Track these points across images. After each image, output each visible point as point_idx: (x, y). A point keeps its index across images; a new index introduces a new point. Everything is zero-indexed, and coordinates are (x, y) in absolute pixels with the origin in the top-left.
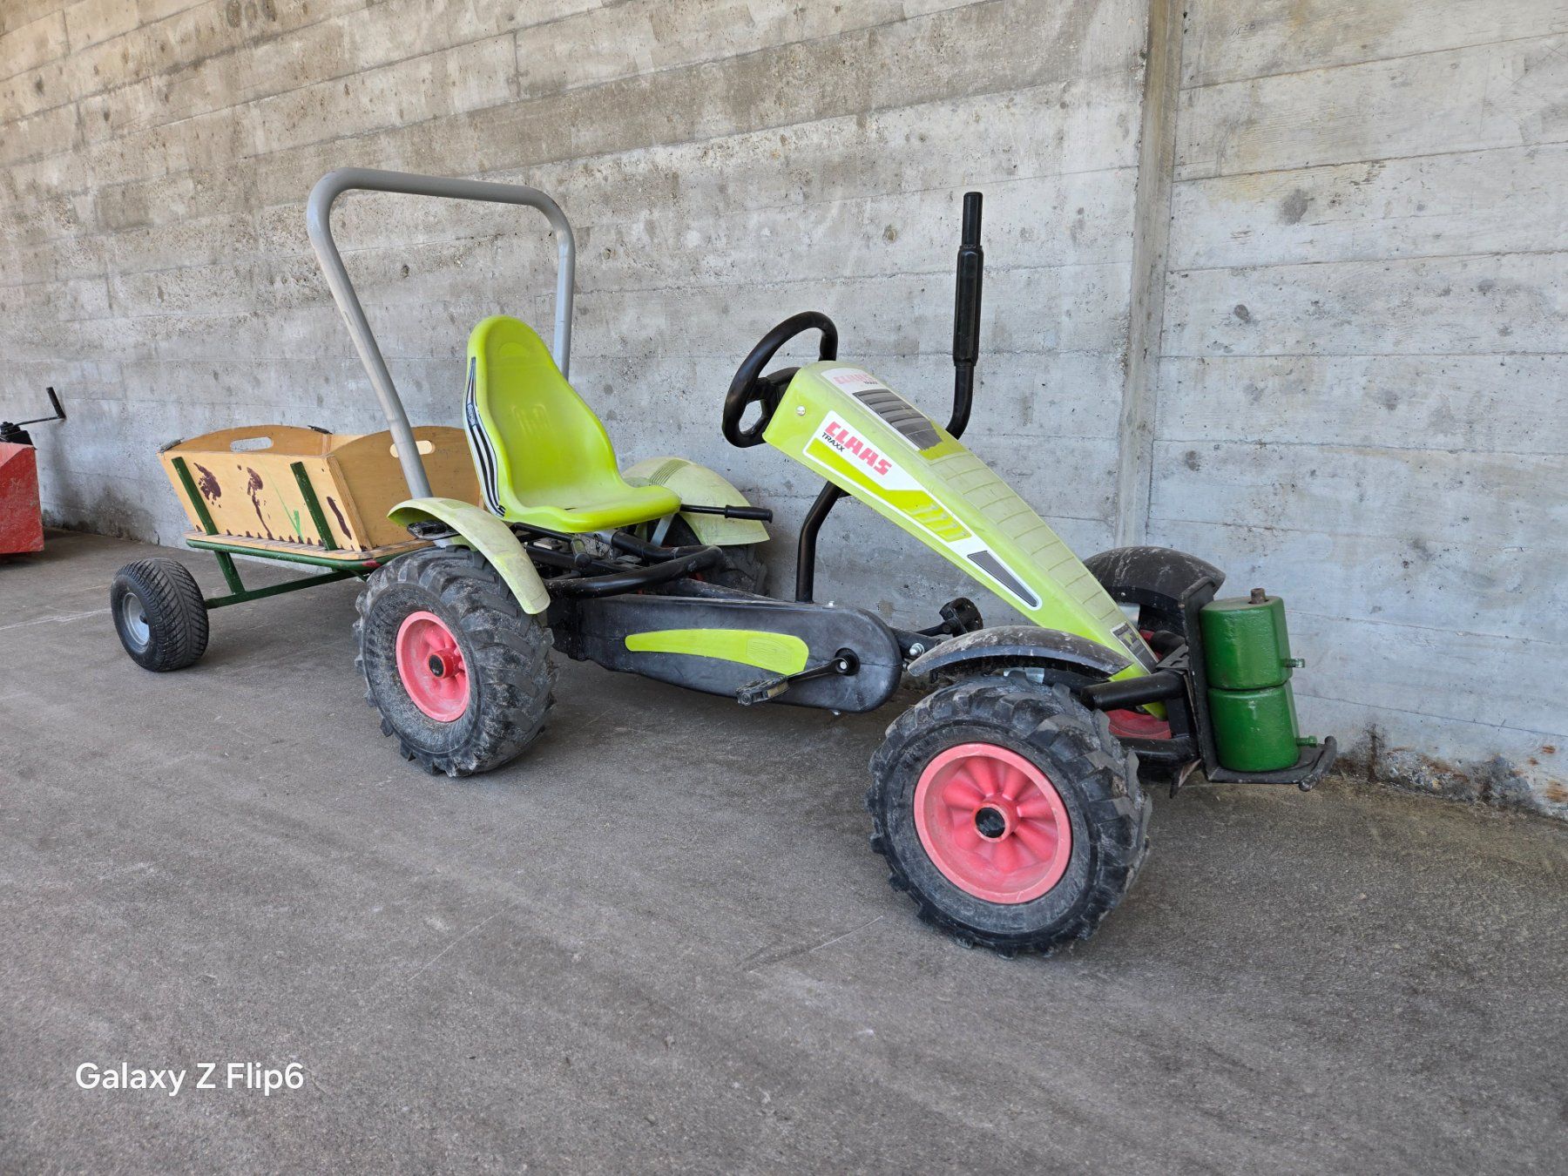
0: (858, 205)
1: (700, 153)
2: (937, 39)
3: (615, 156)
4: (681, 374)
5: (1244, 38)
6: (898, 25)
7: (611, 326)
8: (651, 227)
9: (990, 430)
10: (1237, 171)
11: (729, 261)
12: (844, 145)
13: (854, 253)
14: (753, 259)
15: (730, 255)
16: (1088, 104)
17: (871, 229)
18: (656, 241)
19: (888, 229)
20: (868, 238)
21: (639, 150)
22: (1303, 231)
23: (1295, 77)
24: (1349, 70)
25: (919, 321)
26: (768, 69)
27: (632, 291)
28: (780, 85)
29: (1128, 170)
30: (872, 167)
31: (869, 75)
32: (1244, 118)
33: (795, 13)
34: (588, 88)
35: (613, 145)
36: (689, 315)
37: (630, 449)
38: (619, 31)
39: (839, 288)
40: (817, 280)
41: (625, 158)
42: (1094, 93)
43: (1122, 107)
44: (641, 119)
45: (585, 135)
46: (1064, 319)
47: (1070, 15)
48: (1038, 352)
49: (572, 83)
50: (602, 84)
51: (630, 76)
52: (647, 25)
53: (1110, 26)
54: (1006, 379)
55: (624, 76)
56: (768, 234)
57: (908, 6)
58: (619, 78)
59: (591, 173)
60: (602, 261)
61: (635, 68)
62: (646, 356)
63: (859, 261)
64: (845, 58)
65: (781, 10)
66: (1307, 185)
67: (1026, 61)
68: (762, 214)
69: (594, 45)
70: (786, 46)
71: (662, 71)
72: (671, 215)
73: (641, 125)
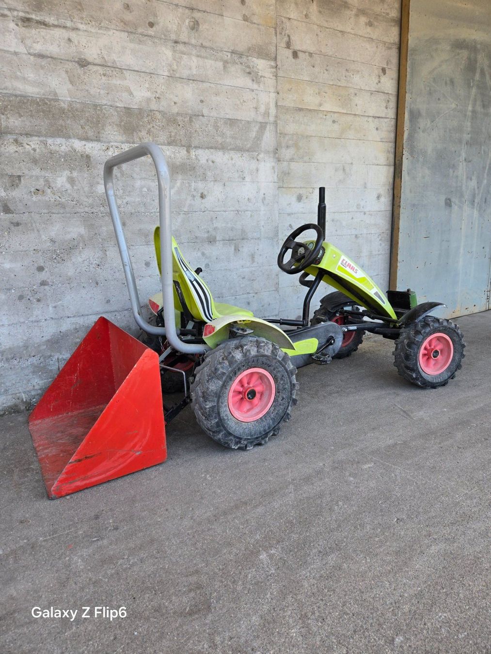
0: (189, 183)
1: (104, 148)
2: (216, 127)
3: (41, 139)
4: (96, 256)
5: (286, 150)
6: (201, 117)
7: (42, 232)
8: (72, 181)
9: (243, 266)
10: (286, 186)
11: (125, 201)
12: (181, 158)
14: (138, 201)
15: (125, 198)
16: (264, 161)
17: (195, 193)
18: (75, 188)
19: (202, 194)
20: (194, 196)
21: (61, 139)
22: (301, 205)
23: (297, 163)
24: (307, 164)
25: (215, 229)
26: (142, 118)
27: (58, 213)
28: (149, 127)
29: (275, 183)
30: (194, 169)
31: (190, 133)
32: (287, 172)
33: (155, 98)
34: (16, 96)
35: (40, 132)
36: (101, 227)
37: (60, 300)
38: (42, 72)
39: (182, 216)
41: (50, 141)
42: (266, 158)
43: (273, 164)
44: (61, 122)
45: (14, 122)
46: (262, 228)
47: (258, 132)
48: (256, 239)
50: (29, 96)
51: (51, 98)
52: (64, 75)
53: (269, 139)
54: (246, 248)
55: (46, 97)
56: (146, 190)
57: (205, 112)
58: (43, 97)
59: (21, 145)
60: (32, 195)
61: (56, 94)
62: (71, 248)
63: (190, 205)
64: (179, 123)
65: (148, 94)
66: (301, 192)
67: (246, 143)
68: (143, 181)
69: (21, 73)
70: (151, 111)
71: (76, 102)
72: (86, 175)
73: (62, 126)
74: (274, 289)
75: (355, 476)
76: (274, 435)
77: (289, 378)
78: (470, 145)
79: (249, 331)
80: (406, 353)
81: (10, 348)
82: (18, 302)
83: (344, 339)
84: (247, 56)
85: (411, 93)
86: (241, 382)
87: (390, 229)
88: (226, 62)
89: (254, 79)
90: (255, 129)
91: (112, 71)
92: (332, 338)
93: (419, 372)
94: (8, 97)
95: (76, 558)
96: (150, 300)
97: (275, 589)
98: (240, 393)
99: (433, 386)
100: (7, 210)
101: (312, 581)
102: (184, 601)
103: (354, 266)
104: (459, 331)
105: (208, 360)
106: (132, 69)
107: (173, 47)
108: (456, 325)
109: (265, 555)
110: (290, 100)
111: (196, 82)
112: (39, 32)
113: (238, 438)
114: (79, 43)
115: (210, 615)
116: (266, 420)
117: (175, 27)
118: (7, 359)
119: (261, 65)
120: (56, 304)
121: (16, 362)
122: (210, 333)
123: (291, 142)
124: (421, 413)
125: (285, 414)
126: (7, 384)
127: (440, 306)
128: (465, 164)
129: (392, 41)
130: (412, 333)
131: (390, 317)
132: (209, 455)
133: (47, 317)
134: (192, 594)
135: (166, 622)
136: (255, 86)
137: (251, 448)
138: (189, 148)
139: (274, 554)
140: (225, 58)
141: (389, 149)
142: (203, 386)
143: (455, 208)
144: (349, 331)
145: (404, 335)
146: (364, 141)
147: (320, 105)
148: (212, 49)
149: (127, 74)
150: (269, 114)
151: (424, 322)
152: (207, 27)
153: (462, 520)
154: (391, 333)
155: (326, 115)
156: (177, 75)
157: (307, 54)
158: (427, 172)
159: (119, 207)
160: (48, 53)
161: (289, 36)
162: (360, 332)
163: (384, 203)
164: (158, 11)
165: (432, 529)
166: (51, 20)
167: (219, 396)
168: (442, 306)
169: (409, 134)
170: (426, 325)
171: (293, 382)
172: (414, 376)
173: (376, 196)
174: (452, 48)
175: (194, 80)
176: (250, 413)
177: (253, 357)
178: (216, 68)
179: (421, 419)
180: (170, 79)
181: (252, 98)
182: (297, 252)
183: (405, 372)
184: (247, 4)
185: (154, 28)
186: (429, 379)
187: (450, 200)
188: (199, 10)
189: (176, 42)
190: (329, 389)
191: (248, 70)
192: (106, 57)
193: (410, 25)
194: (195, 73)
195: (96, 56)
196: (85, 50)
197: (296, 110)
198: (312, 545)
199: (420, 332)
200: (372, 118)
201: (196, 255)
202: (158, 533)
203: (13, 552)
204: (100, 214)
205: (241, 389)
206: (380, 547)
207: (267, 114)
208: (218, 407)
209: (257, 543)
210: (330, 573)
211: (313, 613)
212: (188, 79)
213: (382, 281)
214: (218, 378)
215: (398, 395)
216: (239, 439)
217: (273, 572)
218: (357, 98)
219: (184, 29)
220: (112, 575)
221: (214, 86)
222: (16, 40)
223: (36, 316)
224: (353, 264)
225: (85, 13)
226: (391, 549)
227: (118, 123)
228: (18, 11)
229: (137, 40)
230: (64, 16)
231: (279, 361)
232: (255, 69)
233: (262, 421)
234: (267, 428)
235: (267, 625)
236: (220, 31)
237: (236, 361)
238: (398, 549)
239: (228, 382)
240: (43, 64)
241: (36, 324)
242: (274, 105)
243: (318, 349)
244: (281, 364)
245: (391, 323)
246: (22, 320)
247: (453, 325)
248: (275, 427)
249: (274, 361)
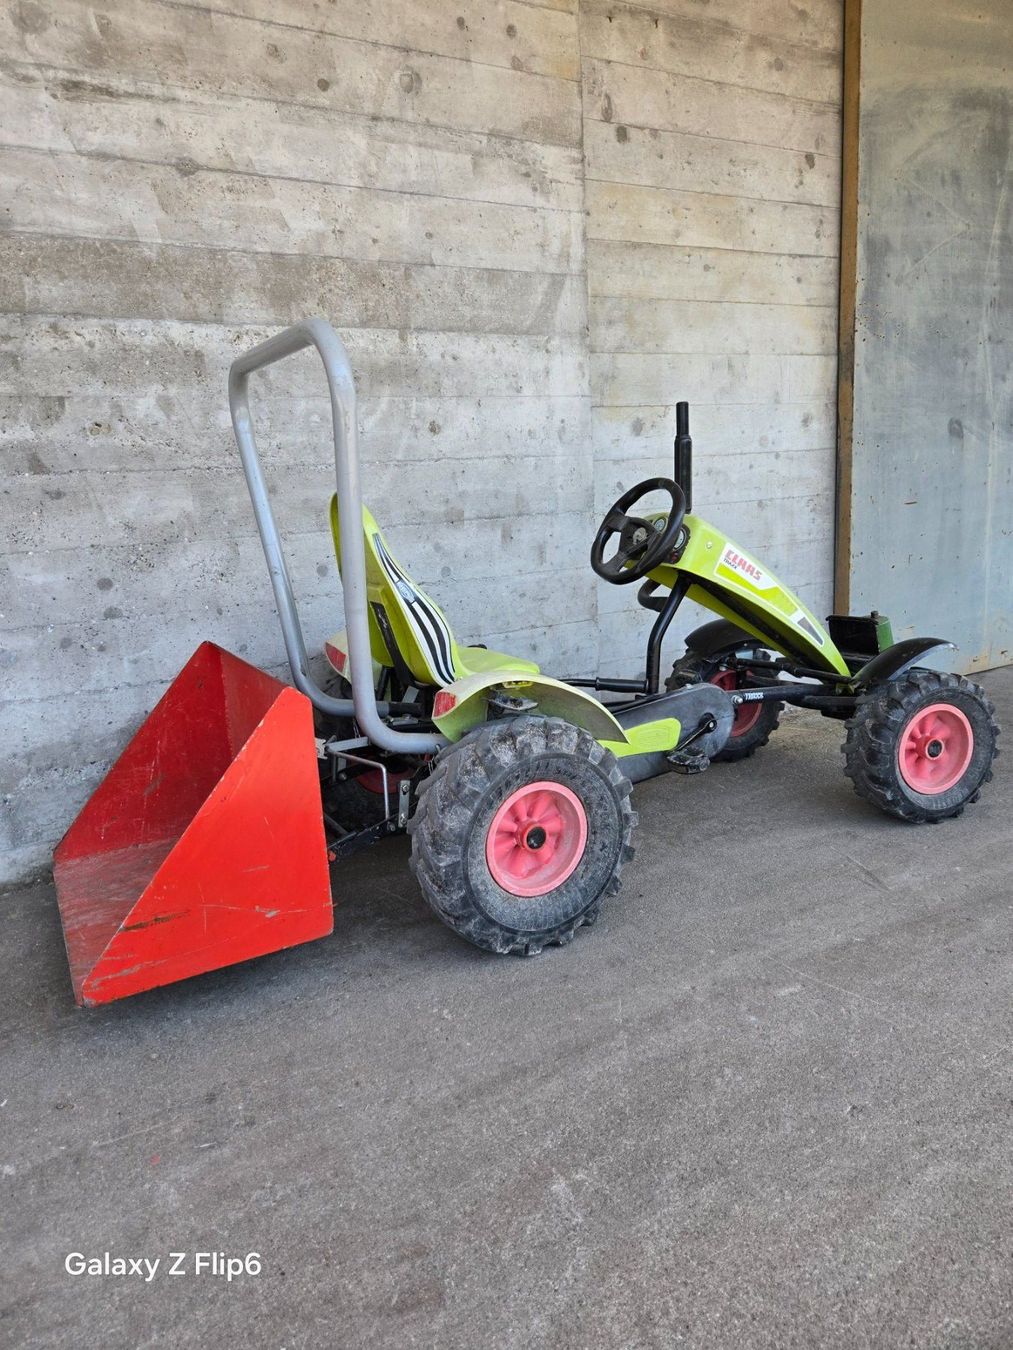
0: (405, 403)
1: (231, 336)
2: (460, 288)
3: (104, 322)
4: (218, 556)
5: (607, 328)
6: (428, 268)
7: (106, 510)
8: (166, 404)
9: (520, 571)
10: (609, 404)
11: (274, 443)
12: (388, 352)
13: (404, 441)
14: (302, 442)
15: (275, 437)
16: (562, 353)
17: (417, 423)
18: (174, 418)
19: (433, 424)
20: (416, 429)
21: (144, 321)
22: (641, 441)
23: (631, 356)
24: (652, 356)
25: (462, 495)
26: (308, 274)
27: (140, 471)
28: (322, 291)
29: (586, 398)
30: (415, 374)
31: (407, 300)
32: (610, 375)
33: (334, 232)
34: (53, 237)
35: (100, 309)
36: (227, 495)
37: (145, 647)
38: (104, 188)
39: (392, 470)
40: (372, 463)
41: (122, 326)
42: (564, 346)
43: (580, 358)
44: (144, 287)
45: (48, 289)
46: (560, 491)
47: (546, 294)
48: (546, 514)
49: (23, 225)
51: (124, 239)
52: (149, 193)
53: (569, 307)
54: (527, 533)
55: (114, 237)
56: (318, 420)
57: (437, 256)
58: (108, 237)
59: (65, 335)
60: (87, 436)
61: (132, 232)
62: (165, 541)
63: (409, 448)
64: (384, 282)
65: (319, 225)
66: (641, 416)
67: (522, 317)
68: (310, 402)
69: (62, 190)
70: (325, 258)
71: (173, 245)
72: (194, 393)
73: (145, 295)
74: (588, 617)
75: (760, 1011)
76: (586, 924)
77: (616, 802)
78: (1000, 307)
79: (528, 705)
80: (870, 749)
81: (44, 747)
82: (60, 653)
83: (736, 719)
84: (522, 141)
85: (870, 204)
86: (513, 810)
87: (833, 488)
88: (477, 155)
89: (538, 186)
90: (541, 287)
91: (246, 181)
92: (710, 718)
93: (899, 787)
94: (37, 240)
95: (164, 1186)
96: (327, 644)
97: (583, 1257)
98: (512, 834)
99: (932, 818)
100: (37, 466)
101: (664, 1242)
102: (386, 1280)
103: (754, 565)
104: (985, 700)
105: (442, 765)
106: (285, 176)
107: (369, 127)
108: (977, 687)
109: (563, 1185)
110: (613, 226)
111: (416, 197)
112: (98, 109)
113: (508, 930)
114: (178, 127)
115: (442, 1313)
116: (569, 892)
117: (372, 88)
118: (39, 771)
119: (552, 158)
120: (137, 655)
121: (56, 776)
122: (447, 709)
123: (616, 314)
124: (906, 876)
125: (608, 880)
126: (40, 821)
127: (940, 647)
128: (988, 347)
129: (826, 99)
130: (882, 704)
131: (836, 672)
132: (449, 966)
133: (119, 683)
134: (405, 1267)
135: (348, 1326)
136: (539, 201)
137: (538, 952)
138: (404, 331)
139: (584, 1181)
140: (477, 146)
141: (827, 321)
142: (432, 822)
143: (972, 440)
144: (746, 702)
145: (866, 709)
146: (772, 306)
147: (677, 234)
148: (448, 128)
149: (275, 185)
150: (568, 255)
151: (908, 681)
152: (439, 86)
153: (996, 1110)
154: (838, 707)
155: (689, 256)
156: (379, 185)
157: (647, 131)
158: (907, 365)
159: (261, 456)
160: (116, 151)
161: (608, 97)
162: (772, 705)
163: (820, 433)
164: (338, 57)
165: (928, 1130)
166: (121, 84)
167: (466, 840)
168: (946, 646)
169: (866, 289)
170: (912, 686)
171: (624, 812)
172: (889, 796)
173: (802, 418)
174: (954, 106)
175: (411, 194)
176: (534, 878)
177: (537, 759)
178: (457, 168)
179: (905, 891)
180: (364, 193)
181: (532, 224)
182: (631, 537)
183: (869, 789)
184: (519, 35)
185: (330, 92)
186: (922, 802)
187: (959, 423)
188: (420, 51)
189: (375, 118)
190: (706, 825)
191: (523, 169)
192: (233, 154)
193: (862, 64)
194: (414, 178)
195: (212, 153)
196: (191, 140)
197: (626, 245)
198: (665, 1162)
199: (899, 703)
200: (787, 257)
201: (423, 550)
202: (337, 1133)
203: (39, 1171)
204: (224, 470)
205: (514, 827)
206: (814, 1168)
207: (565, 256)
208: (466, 865)
209: (546, 1157)
210: (704, 1225)
211: (666, 1313)
212: (401, 192)
213: (818, 597)
214: (463, 805)
215: (855, 837)
216: (511, 934)
217: (580, 1220)
218: (756, 217)
219: (391, 91)
220: (238, 1223)
221: (453, 204)
222: (51, 127)
223: (98, 681)
224: (750, 561)
225: (190, 68)
226: (838, 1172)
227: (259, 285)
228: (55, 68)
229: (296, 117)
230: (148, 75)
231: (593, 767)
232: (538, 167)
233: (561, 894)
234: (570, 909)
235: (564, 1337)
236: (464, 92)
237: (501, 768)
238: (854, 1174)
239: (485, 811)
240: (107, 171)
241: (97, 697)
242: (580, 239)
243: (681, 741)
244: (598, 772)
245: (837, 685)
246: (68, 689)
247: (971, 687)
248: (588, 907)
249: (583, 766)
